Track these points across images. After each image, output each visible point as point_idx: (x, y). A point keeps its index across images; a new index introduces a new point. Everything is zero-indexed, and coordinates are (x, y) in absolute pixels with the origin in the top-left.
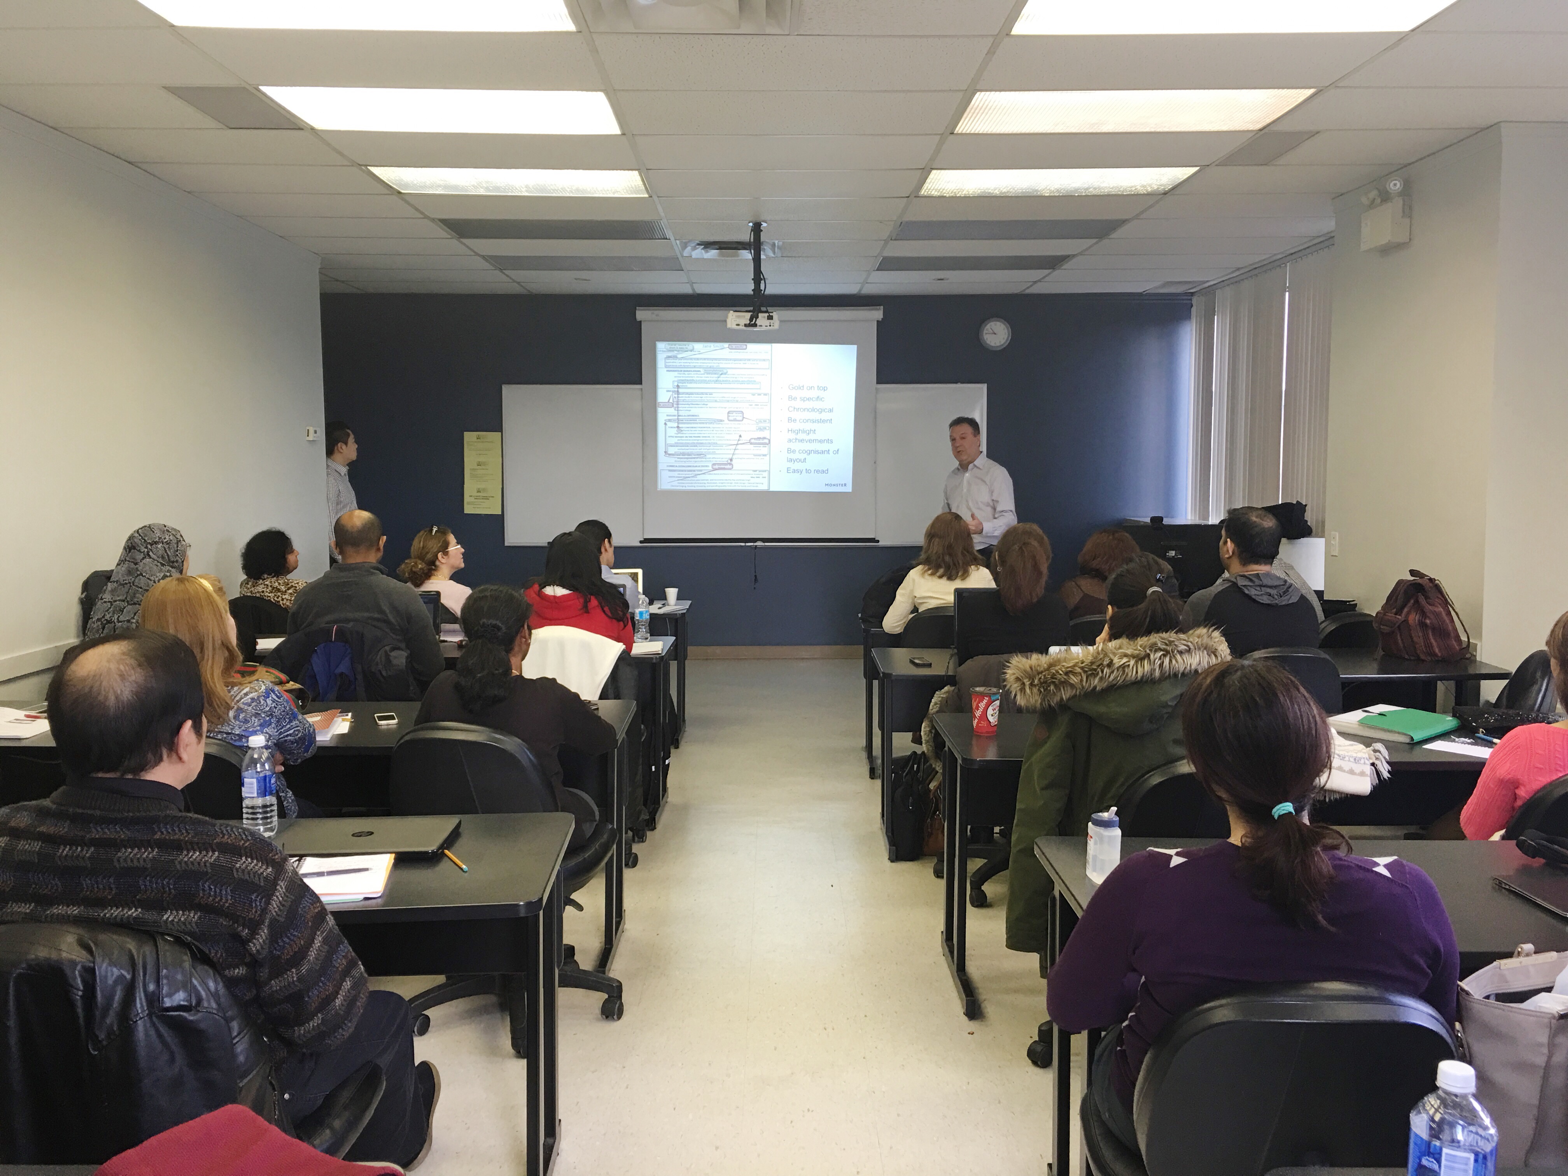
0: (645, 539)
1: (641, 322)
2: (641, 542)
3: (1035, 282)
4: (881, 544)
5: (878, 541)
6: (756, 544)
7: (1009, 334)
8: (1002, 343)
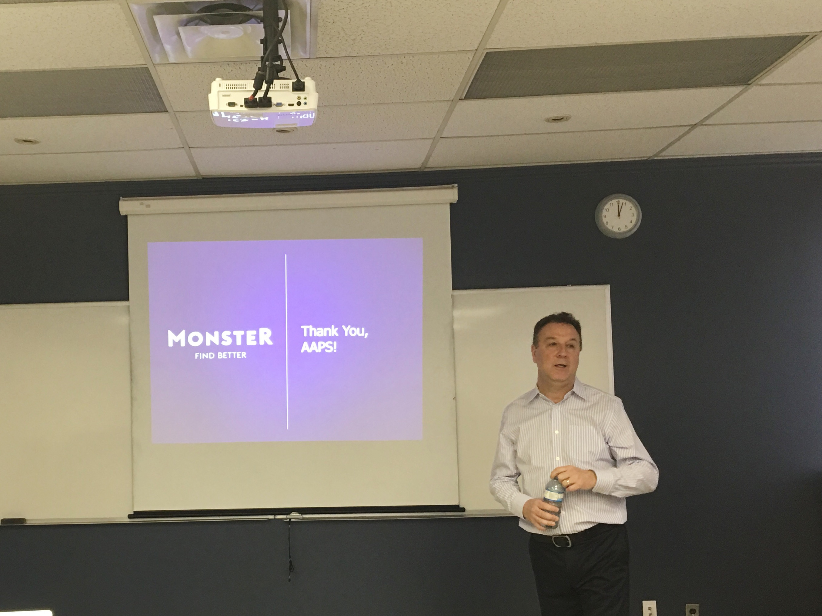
0: (136, 513)
1: (126, 216)
2: (130, 517)
3: (694, 126)
4: (466, 514)
5: (463, 510)
6: (289, 516)
7: (638, 216)
8: (629, 228)
